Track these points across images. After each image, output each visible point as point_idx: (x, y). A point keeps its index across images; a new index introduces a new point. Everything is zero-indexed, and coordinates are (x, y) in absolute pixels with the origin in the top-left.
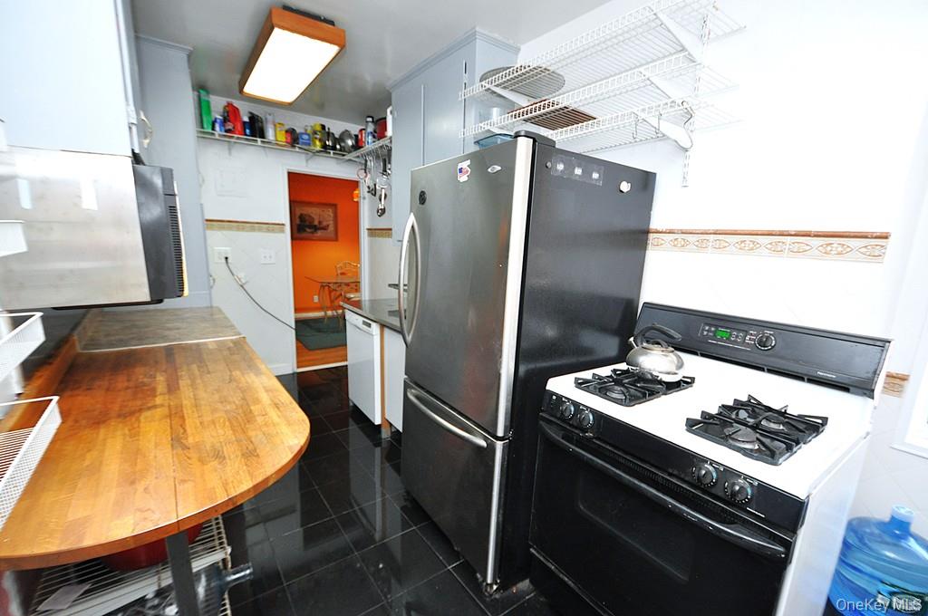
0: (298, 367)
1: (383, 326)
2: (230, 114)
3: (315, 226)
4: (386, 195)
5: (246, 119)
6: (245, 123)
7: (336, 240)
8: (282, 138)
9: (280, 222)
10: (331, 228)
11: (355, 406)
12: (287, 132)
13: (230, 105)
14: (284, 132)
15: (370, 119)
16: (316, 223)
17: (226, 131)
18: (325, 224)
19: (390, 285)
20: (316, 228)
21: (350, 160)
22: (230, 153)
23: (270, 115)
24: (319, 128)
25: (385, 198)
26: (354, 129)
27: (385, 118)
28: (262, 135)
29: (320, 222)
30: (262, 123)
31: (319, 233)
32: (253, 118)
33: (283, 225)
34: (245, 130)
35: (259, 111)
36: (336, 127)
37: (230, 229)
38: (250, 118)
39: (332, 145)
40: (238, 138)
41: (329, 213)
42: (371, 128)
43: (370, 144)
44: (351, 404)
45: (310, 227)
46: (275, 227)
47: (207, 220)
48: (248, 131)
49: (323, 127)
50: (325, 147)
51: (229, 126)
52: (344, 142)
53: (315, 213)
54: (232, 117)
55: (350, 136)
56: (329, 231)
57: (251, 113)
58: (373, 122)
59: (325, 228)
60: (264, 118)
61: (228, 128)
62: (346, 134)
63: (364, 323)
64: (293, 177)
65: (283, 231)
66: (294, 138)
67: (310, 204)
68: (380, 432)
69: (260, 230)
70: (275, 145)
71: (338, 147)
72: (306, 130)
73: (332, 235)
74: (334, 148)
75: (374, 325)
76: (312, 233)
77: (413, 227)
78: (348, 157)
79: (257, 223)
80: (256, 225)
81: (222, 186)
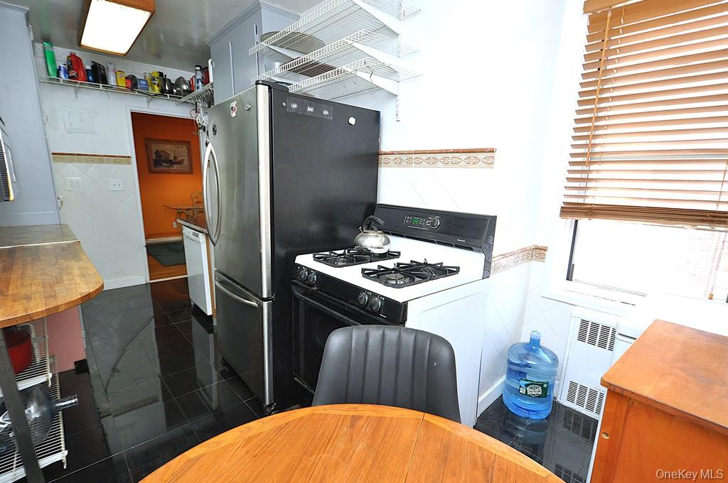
0: (151, 280)
1: (207, 235)
2: (74, 63)
3: (171, 161)
5: (89, 67)
6: (87, 70)
7: (192, 173)
8: (122, 83)
9: (126, 155)
10: (186, 163)
11: (195, 305)
12: (126, 78)
13: (72, 55)
14: (124, 78)
15: (198, 68)
16: (172, 158)
17: (70, 78)
18: (179, 159)
20: (171, 163)
21: (185, 102)
22: (77, 97)
23: (110, 63)
24: (156, 75)
26: (188, 75)
27: (207, 68)
28: (104, 80)
29: (175, 158)
30: (104, 70)
31: (175, 167)
32: (96, 67)
33: (129, 157)
34: (88, 77)
35: (101, 61)
36: (173, 74)
37: (79, 161)
38: (92, 67)
39: (169, 89)
40: (82, 84)
41: (184, 149)
42: (199, 76)
43: (201, 89)
44: (192, 304)
45: (165, 162)
46: (123, 159)
47: (53, 154)
48: (90, 77)
49: (161, 74)
50: (163, 91)
51: (73, 73)
52: (179, 86)
53: (170, 150)
54: (74, 66)
55: (185, 82)
56: (184, 164)
57: (94, 62)
58: (200, 70)
59: (180, 163)
60: (105, 67)
61: (71, 75)
62: (180, 80)
63: (194, 234)
64: (136, 117)
65: (130, 163)
66: (133, 84)
67: (164, 141)
68: (212, 322)
69: (108, 162)
70: (117, 89)
71: (175, 91)
72: (145, 77)
73: (187, 169)
74: (171, 92)
75: (200, 234)
76: (169, 167)
77: (211, 152)
78: (183, 100)
79: (105, 156)
80: (104, 158)
81: (71, 124)
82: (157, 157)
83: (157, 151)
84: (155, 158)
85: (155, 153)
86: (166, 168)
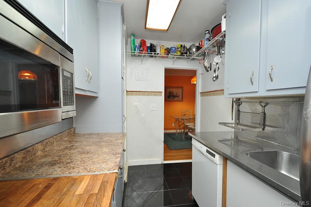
0: (164, 160)
1: (226, 159)
2: (142, 43)
3: (174, 96)
4: (218, 68)
5: (149, 45)
6: (148, 47)
7: (182, 101)
8: (163, 51)
9: (160, 91)
10: (180, 96)
13: (142, 40)
14: (164, 49)
15: (207, 32)
16: (175, 95)
17: (140, 51)
18: (178, 95)
19: (220, 123)
20: (175, 97)
23: (158, 42)
24: (180, 46)
25: (218, 70)
27: (220, 23)
28: (155, 51)
29: (176, 94)
30: (155, 47)
31: (176, 98)
32: (151, 45)
33: (161, 92)
34: (148, 50)
35: (154, 42)
37: (139, 95)
39: (185, 52)
40: (144, 53)
41: (180, 90)
42: (207, 37)
45: (172, 96)
46: (158, 93)
48: (149, 50)
49: (182, 46)
50: (182, 54)
51: (142, 49)
52: (191, 50)
53: (175, 91)
54: (143, 45)
55: (194, 47)
56: (180, 97)
57: (151, 43)
58: (209, 33)
59: (178, 96)
60: (156, 45)
62: (192, 46)
63: (207, 151)
64: (167, 71)
65: (161, 95)
66: (168, 51)
67: (173, 87)
69: (152, 95)
71: (188, 53)
73: (181, 99)
75: (217, 156)
76: (173, 98)
78: (192, 57)
79: (151, 92)
80: (150, 93)
81: (138, 76)
82: (169, 94)
83: (169, 92)
84: (168, 95)
85: (169, 93)
86: (172, 99)
